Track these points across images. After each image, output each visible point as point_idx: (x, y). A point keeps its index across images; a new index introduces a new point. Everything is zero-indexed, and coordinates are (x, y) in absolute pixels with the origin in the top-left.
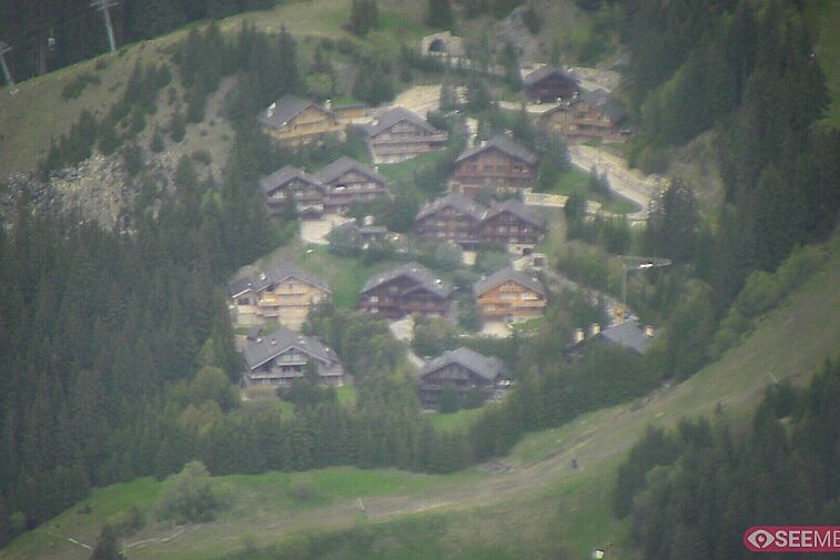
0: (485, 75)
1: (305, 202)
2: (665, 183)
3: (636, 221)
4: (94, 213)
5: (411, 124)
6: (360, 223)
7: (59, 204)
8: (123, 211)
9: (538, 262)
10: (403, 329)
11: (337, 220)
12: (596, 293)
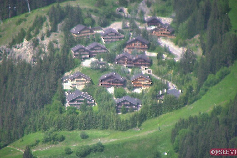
0: (135, 19)
1: (84, 55)
2: (185, 50)
3: (177, 60)
4: (25, 57)
5: (114, 33)
6: (100, 60)
7: (15, 55)
8: (33, 57)
9: (149, 71)
10: (111, 90)
11: (93, 59)
12: (165, 81)
